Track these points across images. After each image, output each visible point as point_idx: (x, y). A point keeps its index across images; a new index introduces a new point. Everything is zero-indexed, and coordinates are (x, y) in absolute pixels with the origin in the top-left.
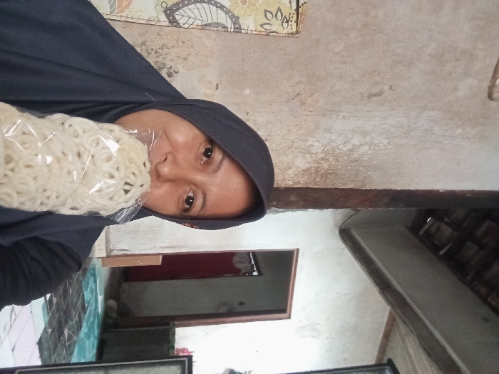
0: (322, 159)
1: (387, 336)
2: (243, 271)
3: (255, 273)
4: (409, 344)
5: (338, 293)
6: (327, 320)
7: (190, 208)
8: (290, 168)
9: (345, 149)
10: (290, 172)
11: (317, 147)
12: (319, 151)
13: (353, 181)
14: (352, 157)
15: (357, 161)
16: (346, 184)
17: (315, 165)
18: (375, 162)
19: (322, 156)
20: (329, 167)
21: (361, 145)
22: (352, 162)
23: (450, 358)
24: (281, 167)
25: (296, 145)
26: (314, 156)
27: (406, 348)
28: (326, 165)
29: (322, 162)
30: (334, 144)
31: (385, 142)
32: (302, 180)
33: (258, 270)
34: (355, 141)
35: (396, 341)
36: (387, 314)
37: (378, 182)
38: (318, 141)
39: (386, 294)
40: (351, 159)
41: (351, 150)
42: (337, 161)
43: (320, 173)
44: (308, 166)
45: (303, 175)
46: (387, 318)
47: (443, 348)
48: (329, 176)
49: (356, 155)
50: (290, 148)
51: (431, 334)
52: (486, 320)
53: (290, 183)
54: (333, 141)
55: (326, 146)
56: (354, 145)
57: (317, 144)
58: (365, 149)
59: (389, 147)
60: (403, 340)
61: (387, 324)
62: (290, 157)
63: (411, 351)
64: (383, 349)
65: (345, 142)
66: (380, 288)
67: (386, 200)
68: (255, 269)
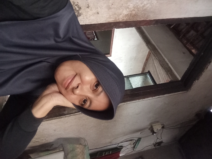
0: (133, 10)
1: (147, 60)
2: (91, 38)
3: (96, 39)
4: (155, 62)
5: (129, 46)
6: (125, 56)
7: (84, 105)
8: (121, 14)
9: (141, 6)
10: (121, 16)
11: (131, 6)
12: (132, 7)
13: (143, 17)
14: (144, 9)
15: (145, 10)
16: (141, 19)
17: (130, 13)
18: (152, 10)
19: (133, 9)
20: (135, 13)
21: (147, 4)
22: (144, 10)
23: (170, 67)
24: (118, 14)
25: (123, 5)
26: (130, 9)
27: (154, 63)
28: (134, 12)
29: (133, 11)
30: (137, 4)
31: (156, 2)
32: (125, 19)
33: (97, 38)
34: (145, 3)
35: (150, 61)
36: (148, 52)
37: (152, 17)
38: (132, 3)
39: (148, 45)
40: (143, 9)
41: (143, 6)
42: (138, 10)
43: (132, 15)
44: (128, 13)
45: (126, 17)
46: (148, 53)
47: (167, 64)
48: (135, 16)
49: (145, 8)
50: (121, 7)
51: (164, 59)
52: (184, 53)
53: (121, 20)
54: (137, 3)
55: (134, 5)
56: (145, 4)
57: (131, 5)
58: (148, 5)
59: (157, 4)
60: (153, 61)
61: (148, 55)
62: (121, 10)
63: (156, 64)
64: (145, 65)
65: (142, 3)
66: (146, 43)
67: (154, 22)
68: (96, 37)
